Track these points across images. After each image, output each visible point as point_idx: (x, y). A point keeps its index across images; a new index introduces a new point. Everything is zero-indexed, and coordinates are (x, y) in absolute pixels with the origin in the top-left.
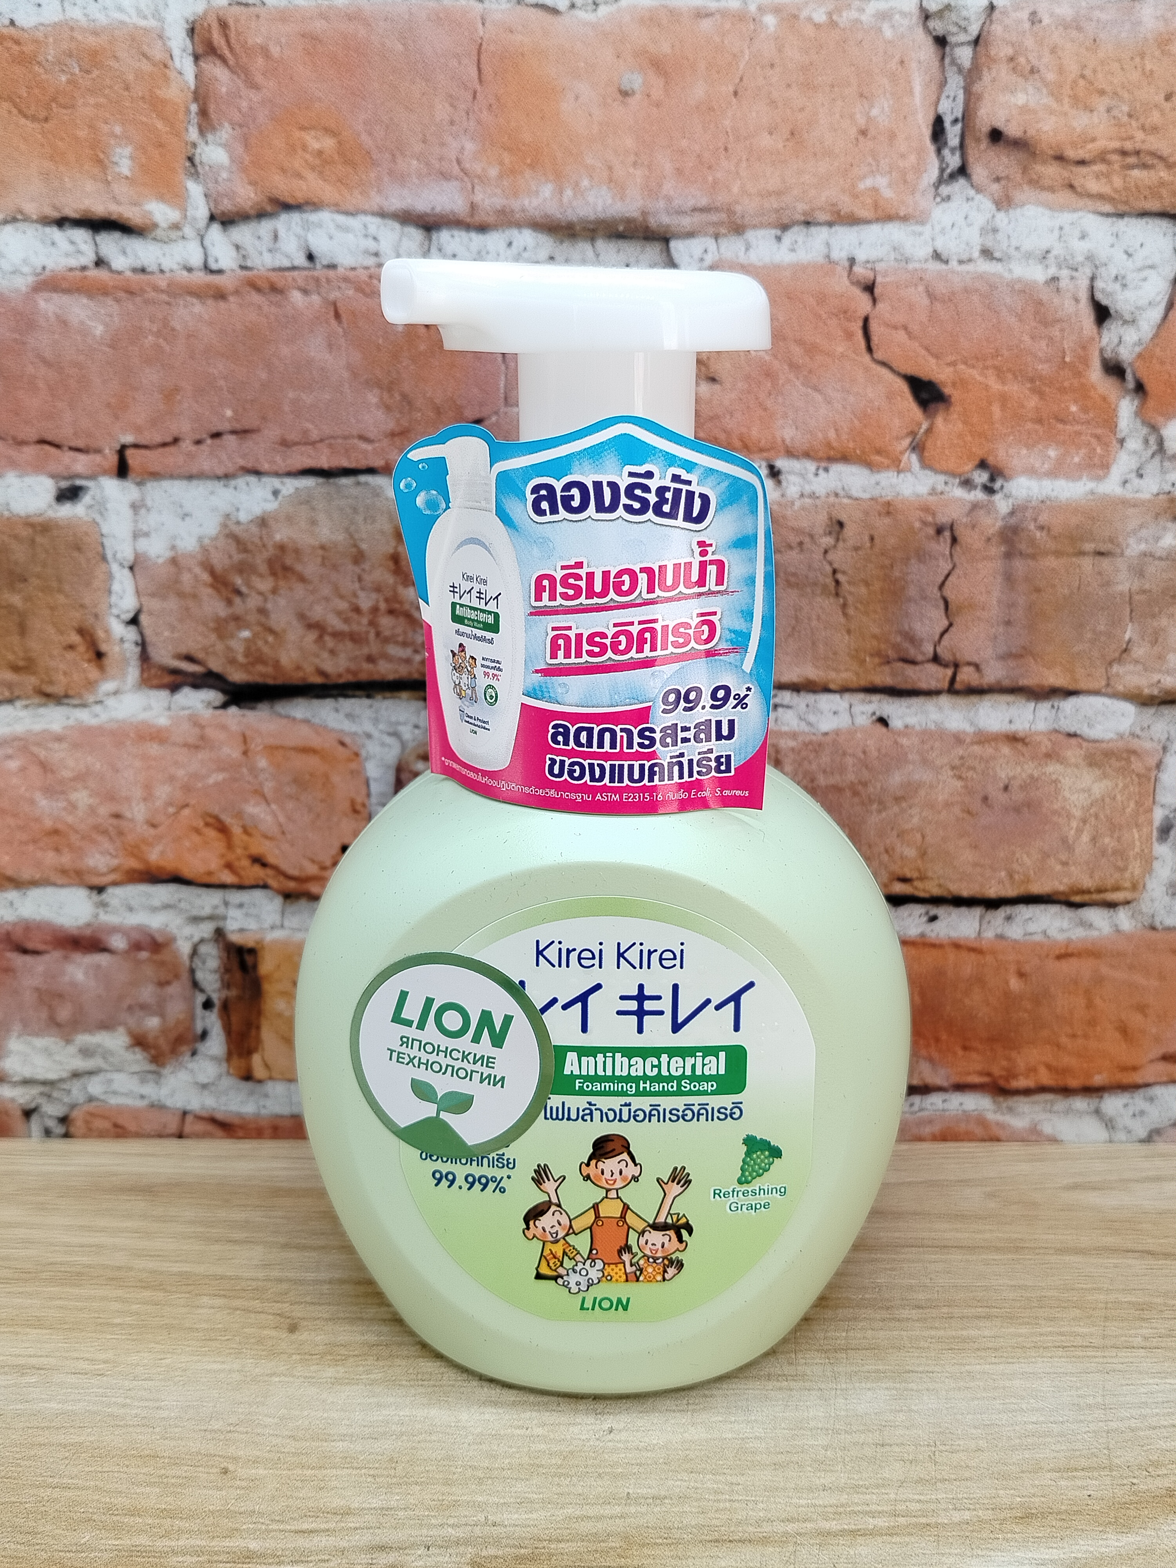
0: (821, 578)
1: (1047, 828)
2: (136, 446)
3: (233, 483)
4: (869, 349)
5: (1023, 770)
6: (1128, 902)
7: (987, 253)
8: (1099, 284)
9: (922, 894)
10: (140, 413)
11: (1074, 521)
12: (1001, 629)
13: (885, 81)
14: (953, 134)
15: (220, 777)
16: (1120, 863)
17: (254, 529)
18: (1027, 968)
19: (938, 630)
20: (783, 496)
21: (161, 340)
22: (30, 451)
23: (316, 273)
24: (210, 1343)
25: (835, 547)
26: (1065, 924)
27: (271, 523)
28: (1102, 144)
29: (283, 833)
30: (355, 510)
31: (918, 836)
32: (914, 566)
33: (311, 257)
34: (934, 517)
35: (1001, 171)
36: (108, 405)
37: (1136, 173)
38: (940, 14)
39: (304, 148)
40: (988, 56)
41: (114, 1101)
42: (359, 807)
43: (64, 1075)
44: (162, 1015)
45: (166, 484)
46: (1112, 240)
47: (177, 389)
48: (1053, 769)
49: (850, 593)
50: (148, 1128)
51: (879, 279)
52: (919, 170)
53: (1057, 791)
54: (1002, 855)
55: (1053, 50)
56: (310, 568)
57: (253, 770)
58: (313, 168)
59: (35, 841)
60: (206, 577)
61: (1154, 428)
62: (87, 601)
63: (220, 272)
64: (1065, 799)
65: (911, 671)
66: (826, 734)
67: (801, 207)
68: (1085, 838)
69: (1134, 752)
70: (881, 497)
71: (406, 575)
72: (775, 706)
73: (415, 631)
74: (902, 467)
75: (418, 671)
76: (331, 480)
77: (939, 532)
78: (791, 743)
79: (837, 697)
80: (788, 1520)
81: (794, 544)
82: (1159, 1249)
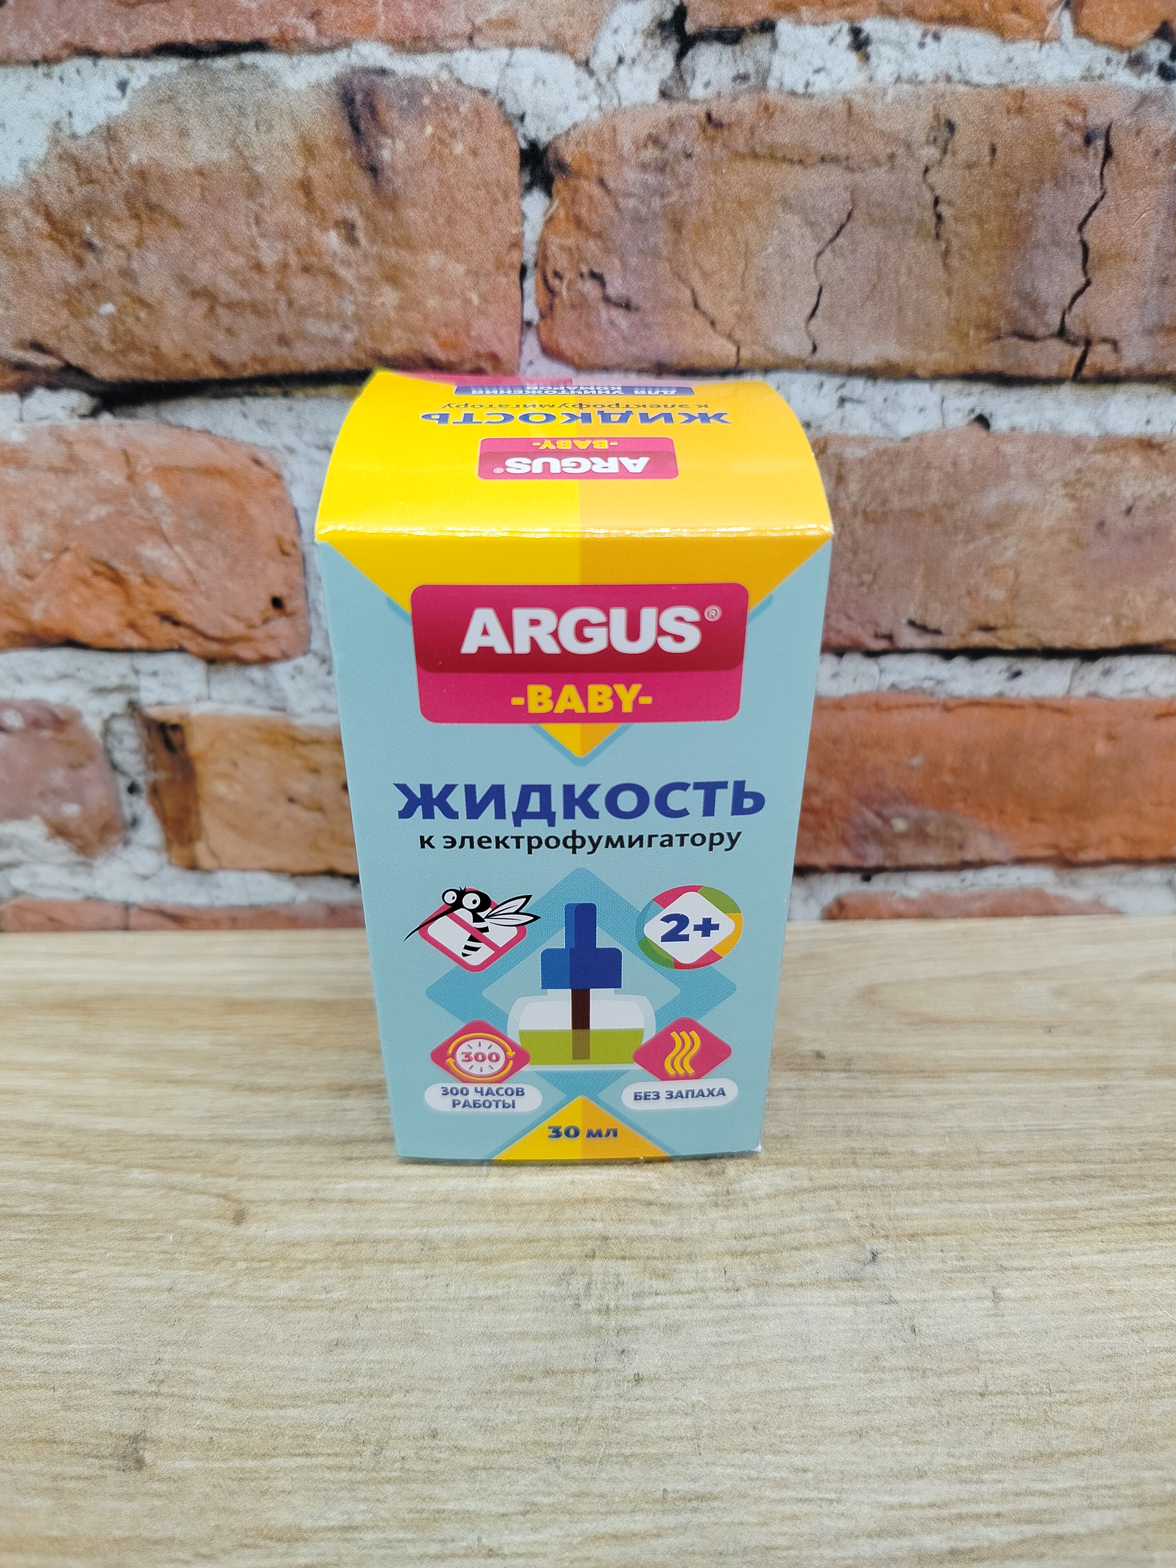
0: (917, 211)
5: (1154, 487)
9: (1006, 646)
12: (1155, 291)
15: (103, 511)
17: (100, 147)
18: (1119, 730)
19: (1071, 290)
20: (871, 79)
25: (940, 162)
27: (122, 134)
29: (194, 582)
30: (241, 110)
31: (1011, 574)
32: (1049, 195)
34: (1085, 117)
42: (288, 548)
44: (82, 802)
49: (957, 235)
50: (87, 921)
56: (187, 207)
57: (144, 500)
60: (40, 223)
65: (1027, 351)
66: (907, 439)
70: (1013, 82)
71: (323, 212)
72: (842, 401)
73: (341, 297)
74: (1047, 33)
75: (350, 356)
76: (201, 62)
77: (1088, 140)
78: (860, 453)
79: (923, 389)
80: (879, 1535)
81: (883, 158)
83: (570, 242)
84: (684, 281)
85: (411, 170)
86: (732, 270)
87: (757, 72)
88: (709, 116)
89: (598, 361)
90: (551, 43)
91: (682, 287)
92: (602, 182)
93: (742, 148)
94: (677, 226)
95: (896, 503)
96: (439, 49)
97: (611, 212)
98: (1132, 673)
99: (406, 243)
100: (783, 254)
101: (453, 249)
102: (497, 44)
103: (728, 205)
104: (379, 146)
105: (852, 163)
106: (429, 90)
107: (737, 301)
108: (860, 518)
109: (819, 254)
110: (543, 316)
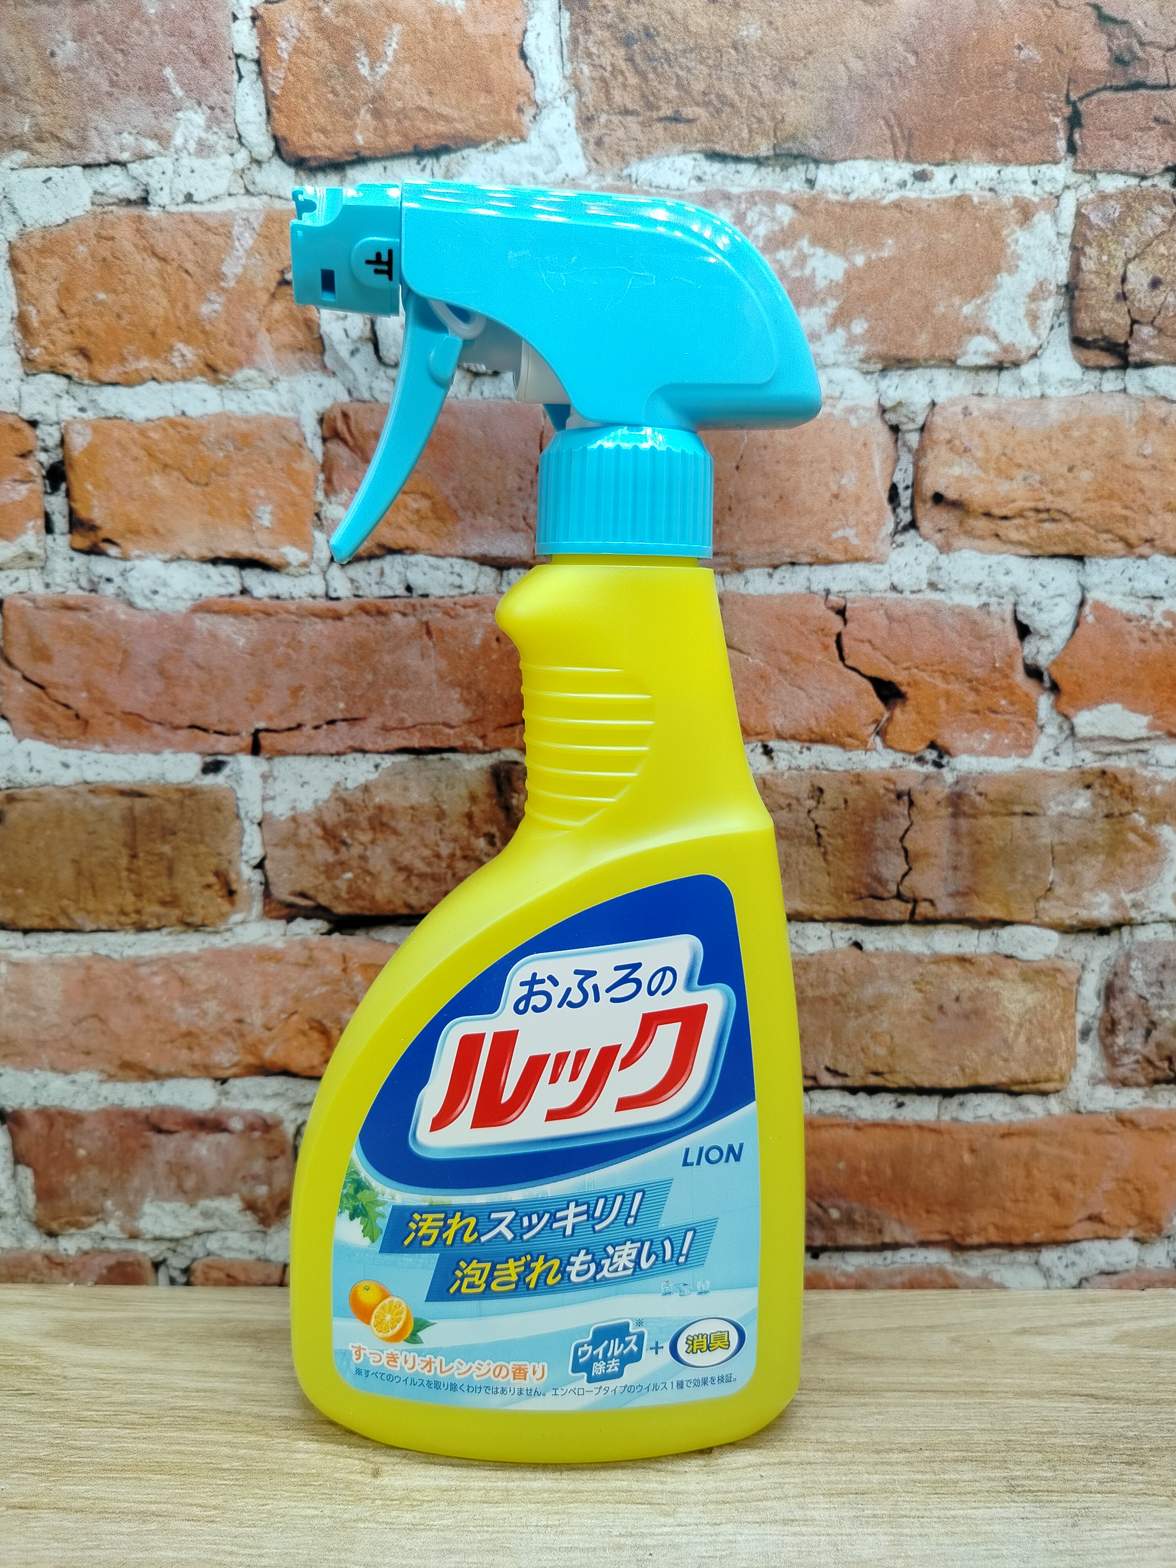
0: (808, 832)
1: (991, 1031)
2: (267, 730)
3: (343, 758)
4: (842, 658)
5: (971, 985)
6: (1057, 1091)
7: (933, 586)
8: (1021, 609)
9: (891, 1085)
10: (271, 705)
11: (1006, 789)
12: (950, 873)
13: (852, 458)
14: (905, 498)
15: (324, 989)
16: (1050, 1060)
17: (359, 794)
18: (977, 1145)
19: (900, 873)
20: (774, 769)
21: (290, 651)
22: (183, 734)
23: (412, 601)
24: (306, 1489)
25: (817, 807)
26: (1008, 1110)
27: (372, 789)
28: (1020, 504)
30: (439, 779)
31: (888, 1038)
32: (880, 824)
33: (409, 589)
34: (895, 786)
35: (942, 524)
36: (247, 699)
37: (1047, 525)
38: (894, 409)
39: (406, 507)
40: (931, 440)
41: (227, 1255)
43: (188, 1233)
44: (270, 1185)
45: (290, 759)
46: (1030, 575)
47: (301, 687)
48: (994, 984)
49: (830, 844)
50: (255, 1278)
51: (849, 605)
52: (879, 524)
53: (998, 1001)
55: (981, 435)
56: (402, 825)
57: (349, 983)
58: (412, 522)
59: (172, 1041)
60: (319, 831)
61: (1066, 717)
62: (223, 850)
63: (338, 599)
64: (1005, 1008)
65: (879, 905)
66: (812, 955)
67: (788, 551)
68: (1022, 1039)
69: (1059, 970)
70: (853, 769)
71: (478, 829)
74: (868, 747)
76: (421, 756)
77: (899, 797)
79: (820, 925)
81: (784, 806)
82: (1100, 1393)
98: (979, 1106)
104: (512, 798)
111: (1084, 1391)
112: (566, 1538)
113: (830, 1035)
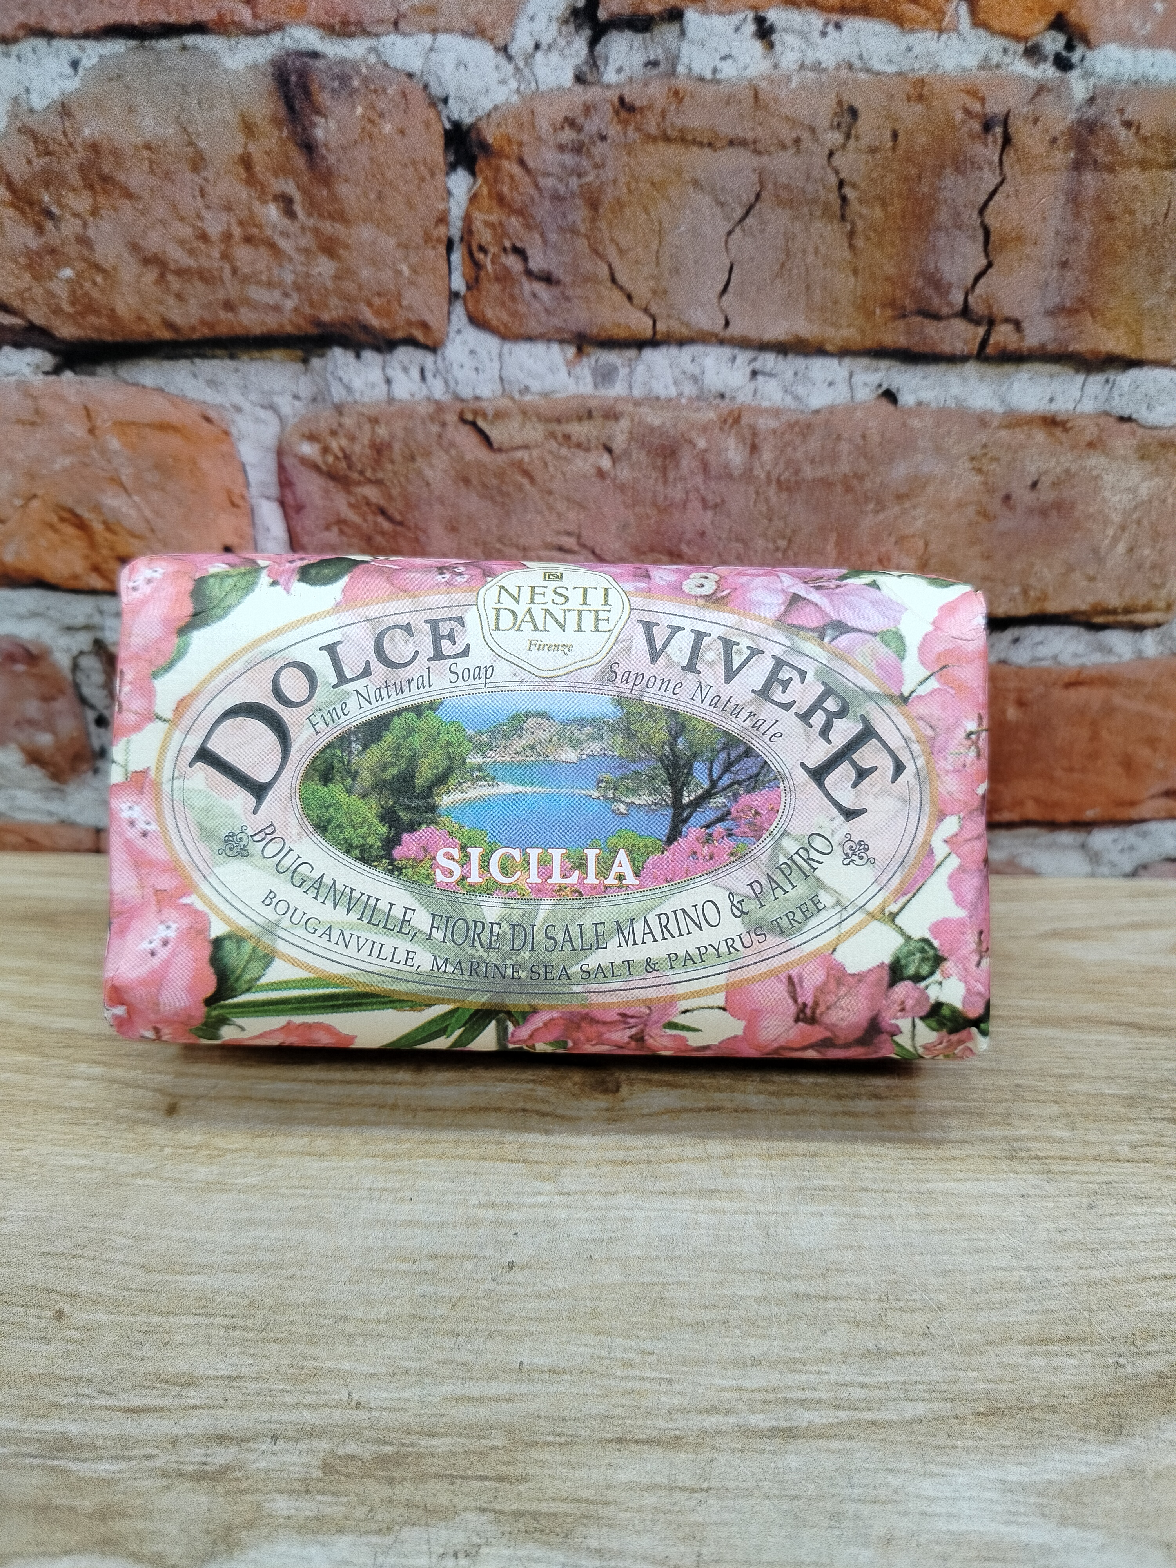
0: (822, 194)
1: (1077, 535)
3: (15, 49)
5: (1058, 463)
6: (1158, 625)
11: (1173, 115)
12: (1055, 273)
15: (67, 461)
16: (1157, 580)
17: (55, 121)
18: (1029, 696)
19: (973, 272)
20: (775, 66)
24: (77, 1129)
25: (844, 146)
26: (1081, 648)
27: (75, 109)
29: (152, 530)
30: (185, 89)
31: (921, 544)
32: (949, 179)
34: (983, 105)
41: (21, 817)
42: (237, 500)
44: (54, 733)
48: (1094, 462)
49: (861, 216)
50: (63, 843)
53: (1096, 490)
54: (1018, 567)
56: (137, 179)
57: (104, 452)
64: (1105, 501)
65: (932, 329)
66: (817, 412)
68: (1121, 548)
70: (913, 70)
71: (263, 186)
72: (754, 374)
73: (281, 266)
74: (945, 23)
75: (290, 321)
76: (147, 43)
77: (987, 127)
78: (773, 424)
79: (831, 364)
80: (707, 1411)
81: (788, 142)
82: (1145, 1021)
83: (493, 218)
84: (602, 257)
85: (344, 148)
86: (647, 247)
87: (667, 59)
88: (622, 99)
89: (522, 331)
90: (472, 29)
91: (599, 262)
92: (522, 162)
93: (653, 130)
94: (594, 204)
95: (808, 472)
96: (366, 33)
97: (532, 191)
98: (1041, 643)
99: (340, 216)
100: (695, 232)
101: (384, 223)
102: (421, 30)
103: (641, 186)
104: (313, 125)
105: (759, 146)
106: (358, 73)
107: (652, 277)
108: (774, 486)
109: (729, 233)
110: (469, 288)
111: (1125, 1019)
112: (406, 1207)
113: (833, 537)
